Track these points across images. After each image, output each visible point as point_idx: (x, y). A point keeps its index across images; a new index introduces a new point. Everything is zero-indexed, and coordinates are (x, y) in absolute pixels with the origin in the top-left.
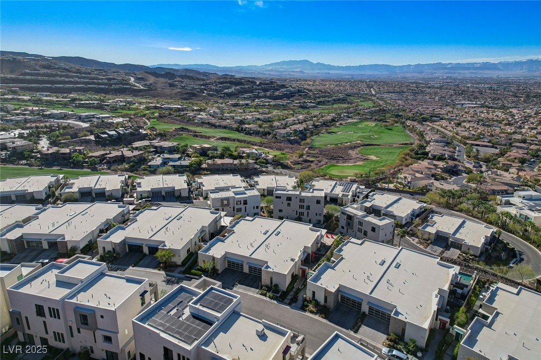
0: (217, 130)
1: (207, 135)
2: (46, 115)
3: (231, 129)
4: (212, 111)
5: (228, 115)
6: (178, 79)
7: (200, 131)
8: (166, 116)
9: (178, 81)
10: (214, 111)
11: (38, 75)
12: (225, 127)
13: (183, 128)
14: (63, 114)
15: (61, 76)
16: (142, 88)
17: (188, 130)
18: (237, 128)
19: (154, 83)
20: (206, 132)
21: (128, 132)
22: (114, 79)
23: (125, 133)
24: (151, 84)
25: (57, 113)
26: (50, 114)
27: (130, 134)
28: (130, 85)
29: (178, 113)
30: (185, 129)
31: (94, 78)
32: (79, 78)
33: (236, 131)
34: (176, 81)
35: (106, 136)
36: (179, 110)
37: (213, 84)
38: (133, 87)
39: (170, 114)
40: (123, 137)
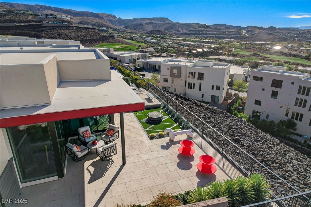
0: (286, 57)
1: (273, 59)
2: (180, 44)
3: (300, 57)
4: (289, 46)
5: (305, 49)
6: (277, 31)
7: (269, 57)
8: (250, 49)
9: (277, 32)
10: (292, 46)
11: (196, 31)
12: (295, 56)
13: (255, 54)
14: (188, 44)
15: (206, 31)
16: (248, 36)
17: (259, 56)
18: (306, 56)
19: (258, 33)
20: (274, 58)
21: (209, 50)
22: (233, 31)
23: (207, 51)
24: (255, 34)
25: (185, 43)
26: (182, 44)
27: (211, 52)
28: (241, 35)
29: (259, 46)
30: (257, 54)
31: (222, 32)
32: (214, 31)
33: (305, 59)
34: (275, 32)
35: (195, 51)
36: (262, 44)
37: (305, 33)
38: (242, 36)
39: (254, 47)
40: (205, 53)
